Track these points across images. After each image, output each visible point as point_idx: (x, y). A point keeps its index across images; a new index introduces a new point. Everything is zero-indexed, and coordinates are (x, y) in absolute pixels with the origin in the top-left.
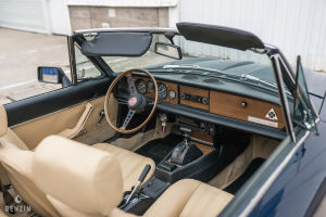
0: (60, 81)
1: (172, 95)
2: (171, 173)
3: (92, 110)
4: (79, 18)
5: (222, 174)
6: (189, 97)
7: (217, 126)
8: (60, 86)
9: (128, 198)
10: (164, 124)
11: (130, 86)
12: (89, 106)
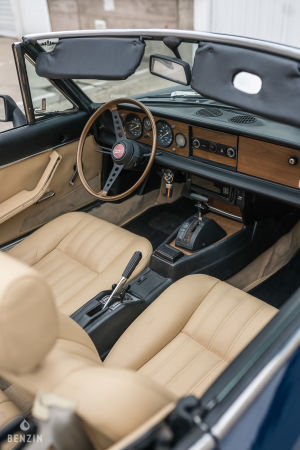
0: (10, 118)
1: (181, 141)
2: (173, 265)
3: (61, 162)
4: (62, 13)
5: (255, 264)
6: (206, 146)
7: (249, 194)
8: (10, 125)
9: (107, 300)
10: (169, 186)
11: (116, 125)
12: (55, 156)
